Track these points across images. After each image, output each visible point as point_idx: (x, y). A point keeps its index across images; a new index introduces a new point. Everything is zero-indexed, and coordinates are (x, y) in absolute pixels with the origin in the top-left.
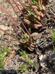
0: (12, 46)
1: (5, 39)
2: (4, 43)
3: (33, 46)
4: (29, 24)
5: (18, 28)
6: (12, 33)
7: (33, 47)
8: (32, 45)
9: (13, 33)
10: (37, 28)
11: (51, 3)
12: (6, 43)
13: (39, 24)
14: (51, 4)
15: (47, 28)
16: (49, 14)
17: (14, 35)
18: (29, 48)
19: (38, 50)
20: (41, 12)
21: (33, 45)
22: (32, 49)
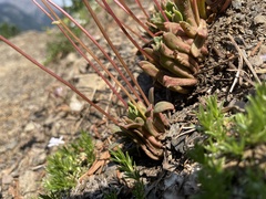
0: (106, 138)
1: (93, 114)
2: (87, 125)
3: (159, 143)
4: (154, 75)
5: (133, 84)
6: (114, 100)
7: (157, 147)
8: (152, 139)
9: (118, 99)
10: (180, 88)
11: (238, 11)
12: (92, 127)
13: (186, 77)
14: (238, 15)
15: (209, 91)
16: (226, 46)
17: (119, 106)
18: (144, 148)
19: (170, 157)
20: (192, 40)
21: (157, 138)
22: (156, 153)
